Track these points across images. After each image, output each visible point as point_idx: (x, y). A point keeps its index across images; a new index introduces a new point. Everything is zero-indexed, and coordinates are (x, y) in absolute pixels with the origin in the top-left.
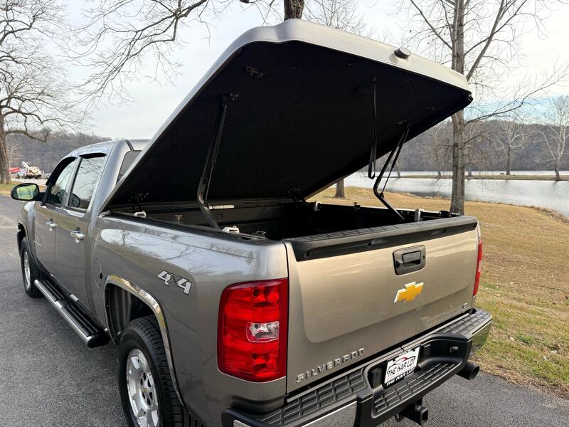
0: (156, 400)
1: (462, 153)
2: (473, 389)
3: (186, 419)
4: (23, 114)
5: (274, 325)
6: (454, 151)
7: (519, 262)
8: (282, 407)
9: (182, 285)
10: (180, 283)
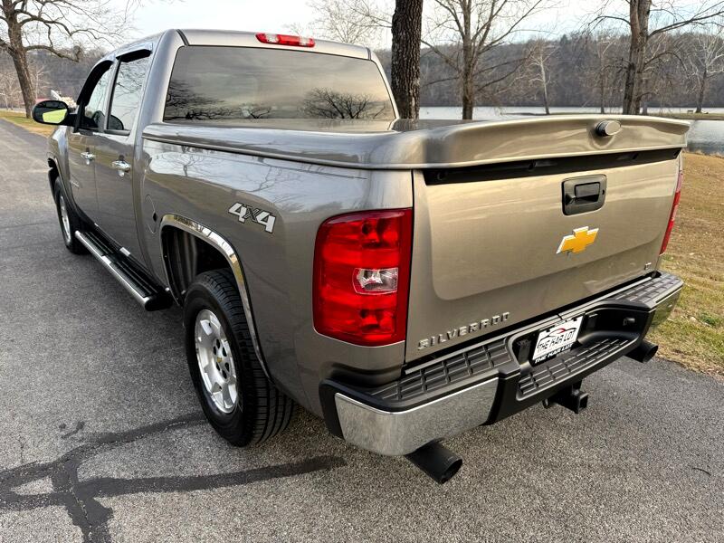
0: (234, 371)
1: (639, 78)
2: (639, 376)
3: (272, 393)
4: (45, 22)
5: (391, 274)
6: (629, 75)
7: (703, 228)
8: (399, 379)
9: (263, 220)
10: (260, 218)
